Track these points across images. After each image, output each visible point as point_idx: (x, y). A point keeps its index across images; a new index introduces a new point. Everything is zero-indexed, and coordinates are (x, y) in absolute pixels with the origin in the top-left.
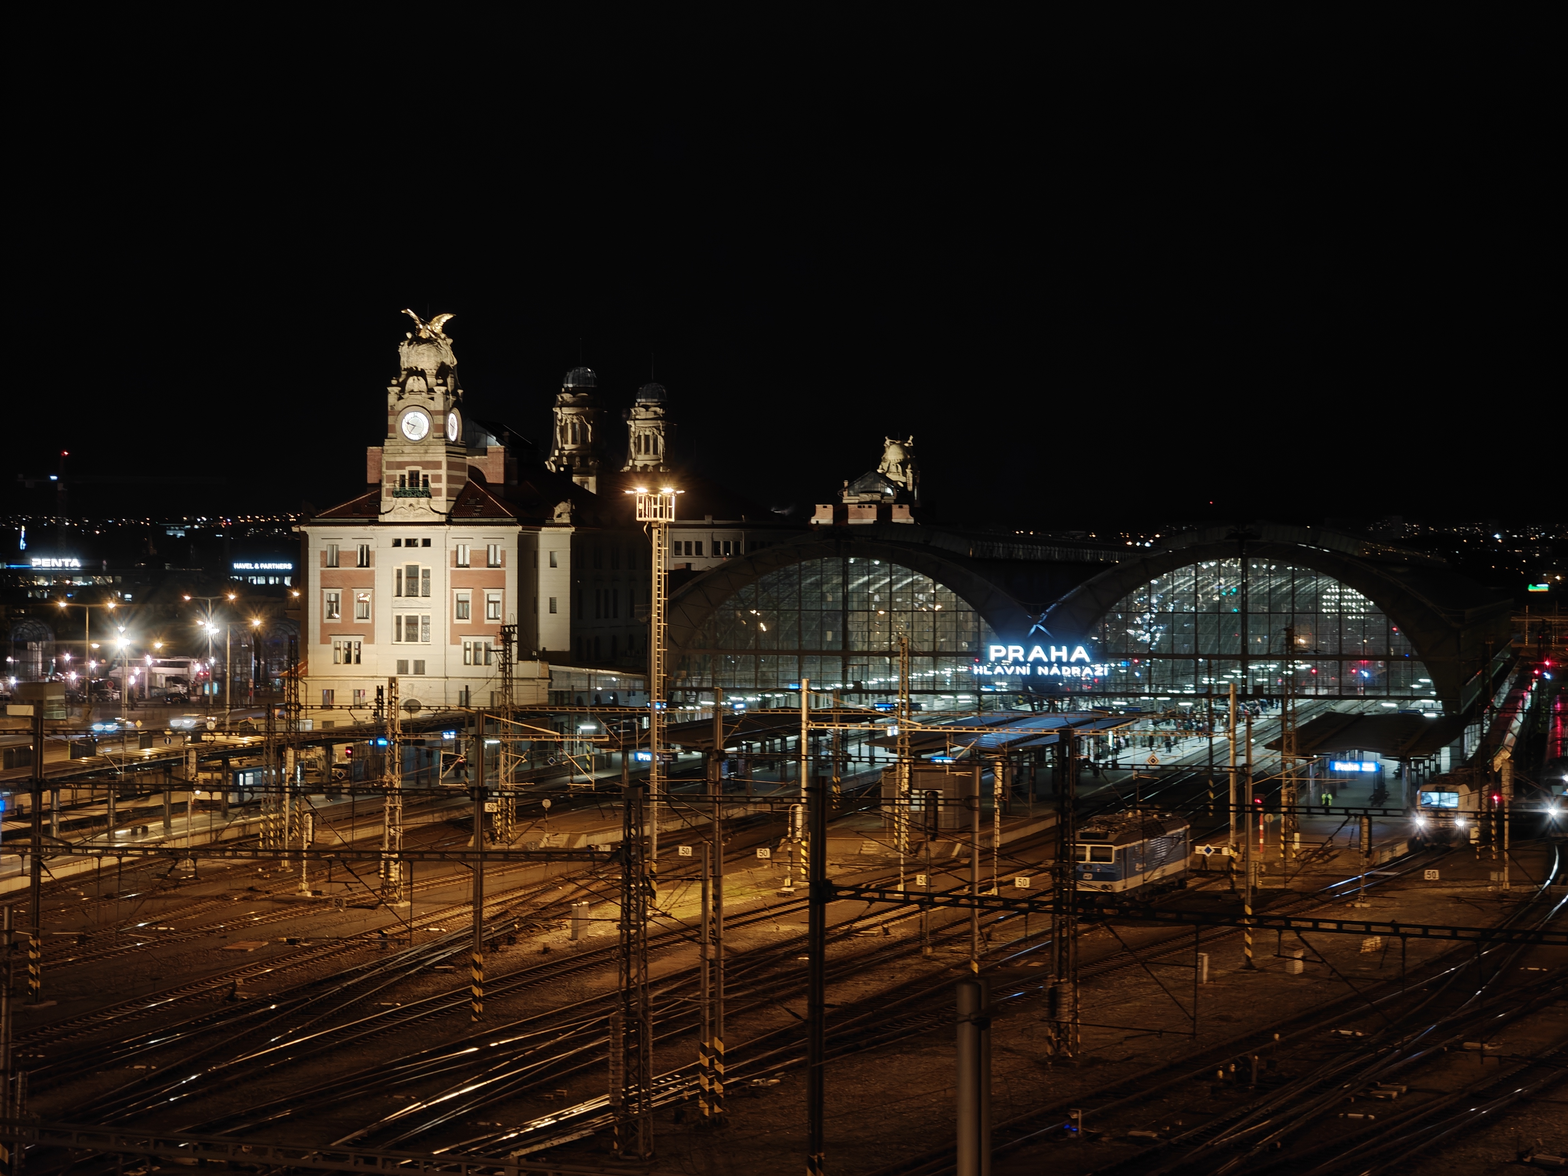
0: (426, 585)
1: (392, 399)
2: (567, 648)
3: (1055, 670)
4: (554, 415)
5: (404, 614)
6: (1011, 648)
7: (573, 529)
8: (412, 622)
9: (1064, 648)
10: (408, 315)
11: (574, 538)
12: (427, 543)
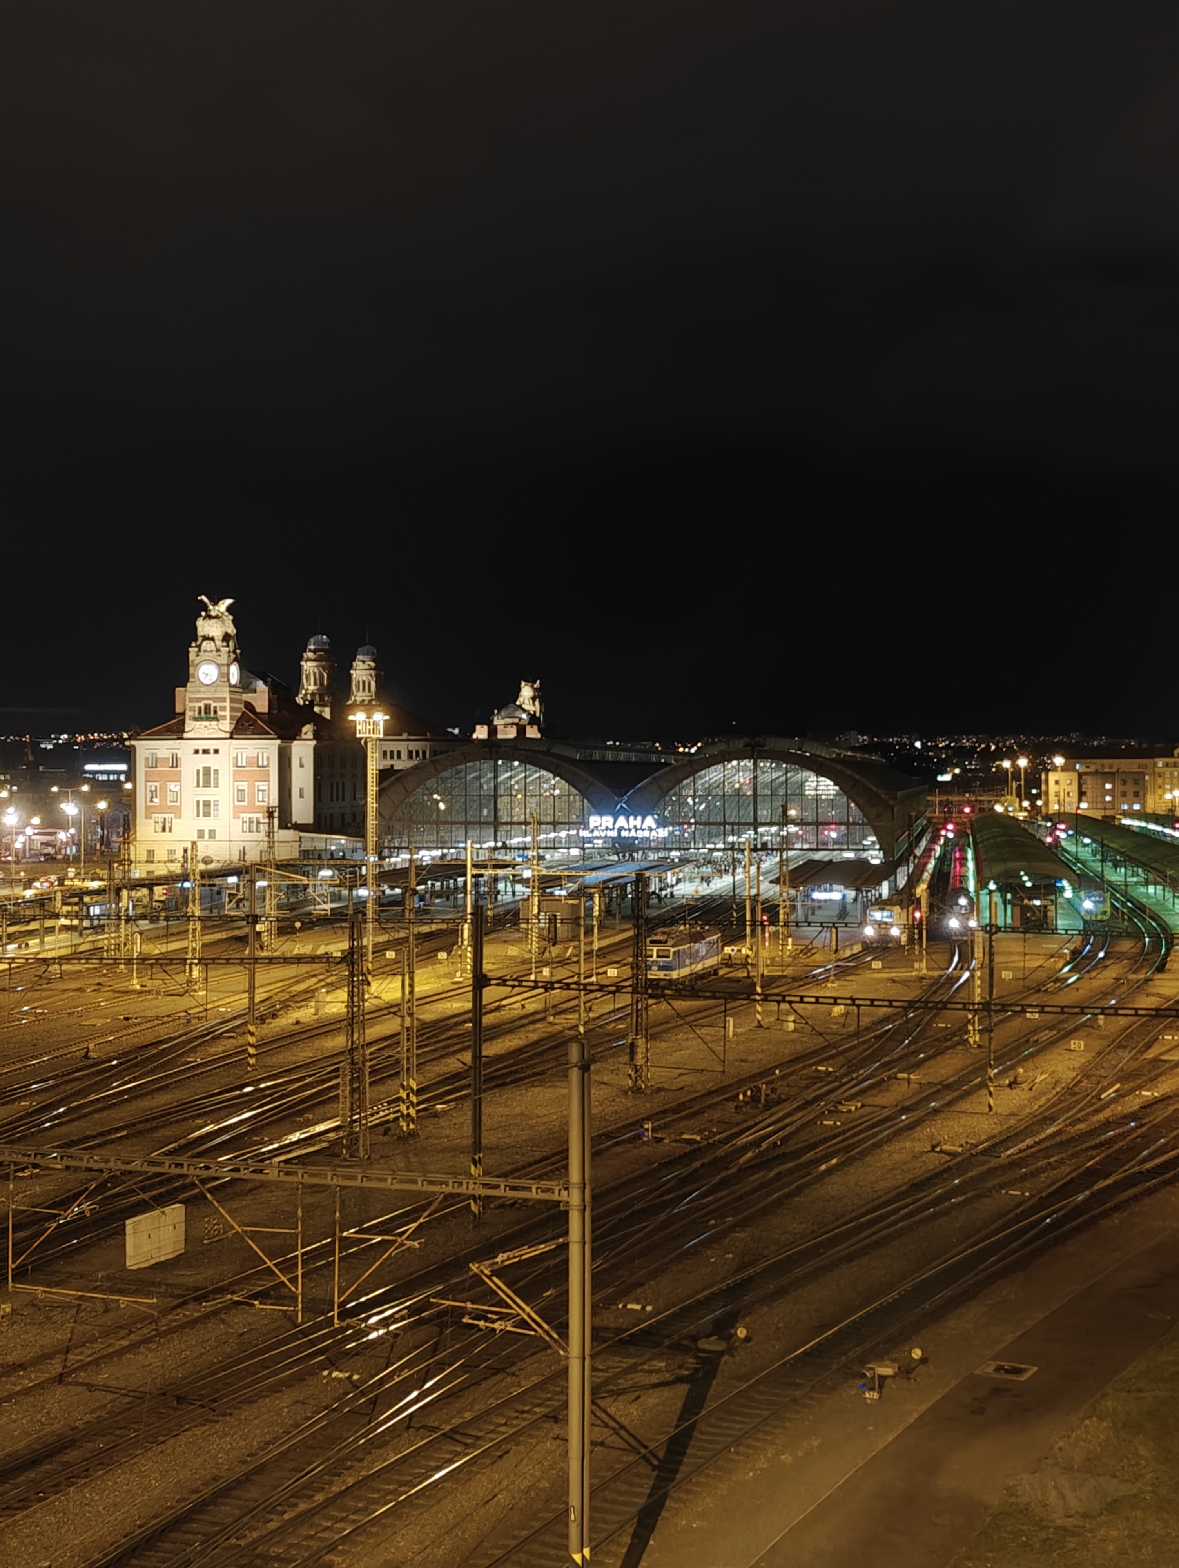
0: (216, 779)
1: (192, 656)
2: (311, 820)
3: (633, 834)
4: (300, 668)
5: (201, 799)
6: (605, 818)
7: (314, 742)
8: (207, 804)
9: (639, 818)
10: (202, 601)
11: (316, 749)
12: (216, 751)
